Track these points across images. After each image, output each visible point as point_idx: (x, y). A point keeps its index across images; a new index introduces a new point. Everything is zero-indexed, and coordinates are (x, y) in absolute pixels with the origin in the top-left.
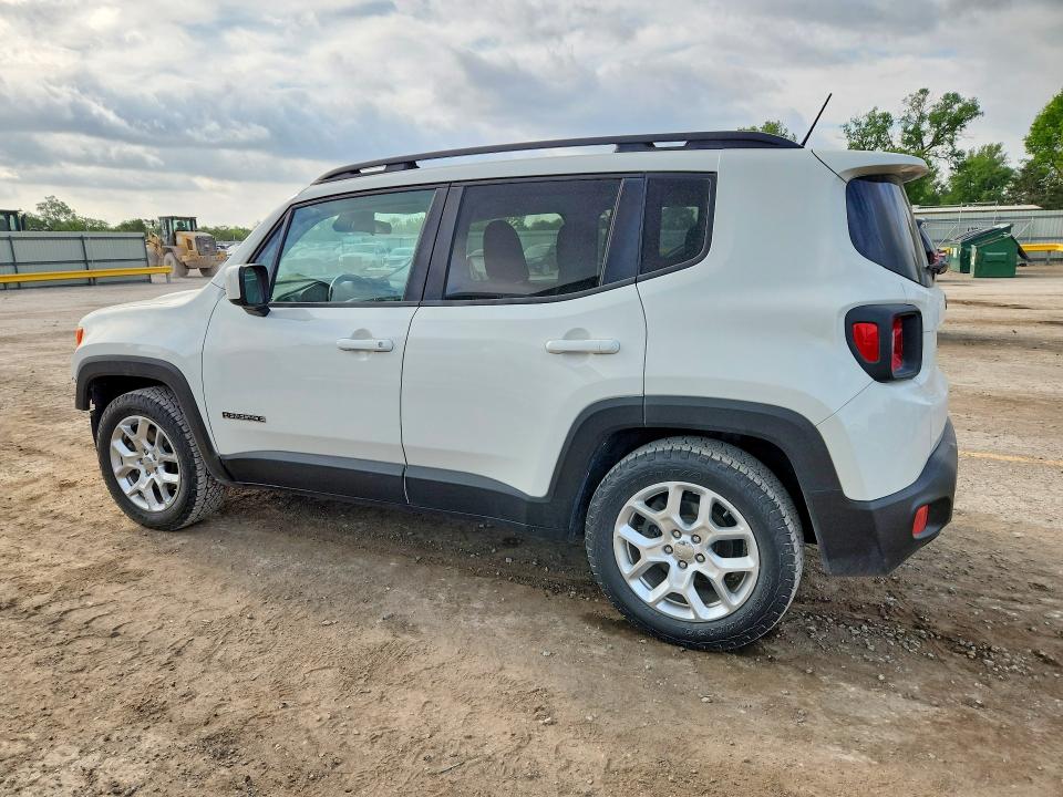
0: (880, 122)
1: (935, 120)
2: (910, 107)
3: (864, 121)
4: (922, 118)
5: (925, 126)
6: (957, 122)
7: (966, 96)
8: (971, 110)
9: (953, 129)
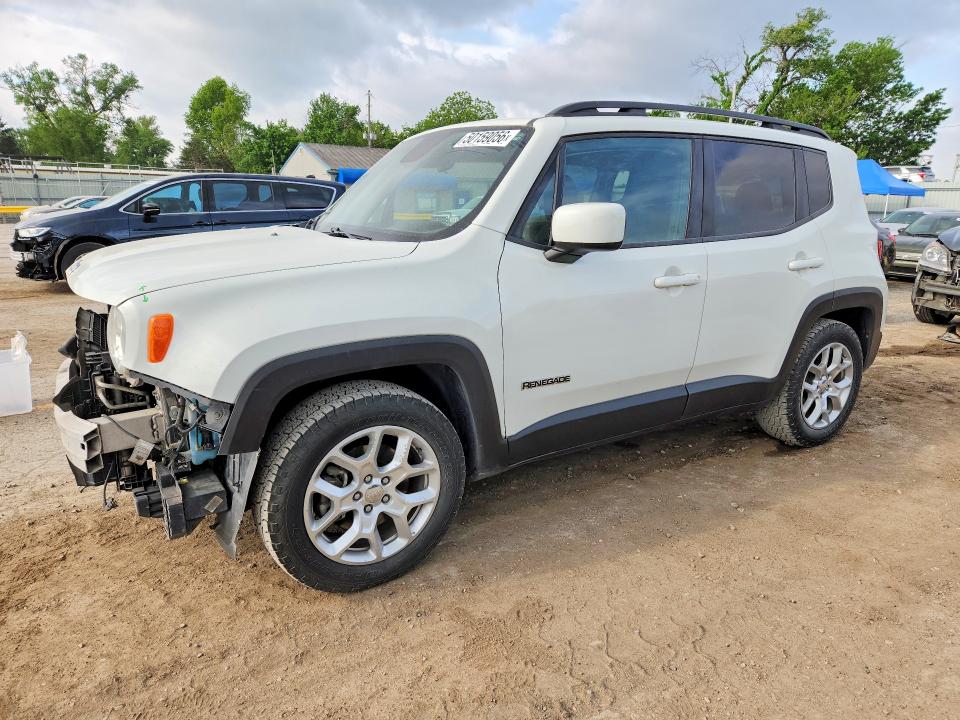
0: (45, 79)
1: (102, 87)
2: (71, 70)
3: (27, 75)
4: (86, 82)
5: (92, 90)
6: (120, 92)
7: (125, 70)
8: (130, 83)
9: (118, 97)
